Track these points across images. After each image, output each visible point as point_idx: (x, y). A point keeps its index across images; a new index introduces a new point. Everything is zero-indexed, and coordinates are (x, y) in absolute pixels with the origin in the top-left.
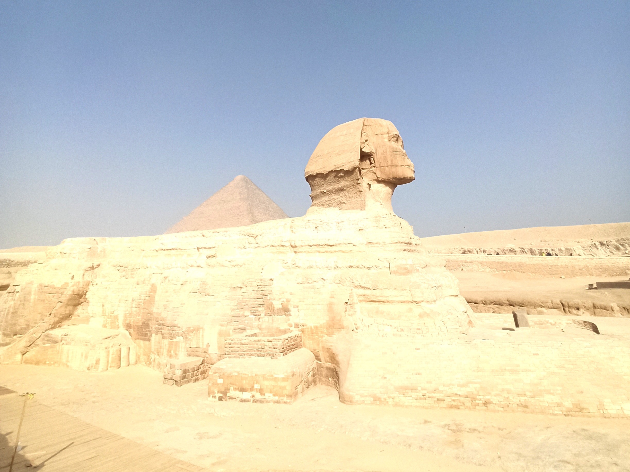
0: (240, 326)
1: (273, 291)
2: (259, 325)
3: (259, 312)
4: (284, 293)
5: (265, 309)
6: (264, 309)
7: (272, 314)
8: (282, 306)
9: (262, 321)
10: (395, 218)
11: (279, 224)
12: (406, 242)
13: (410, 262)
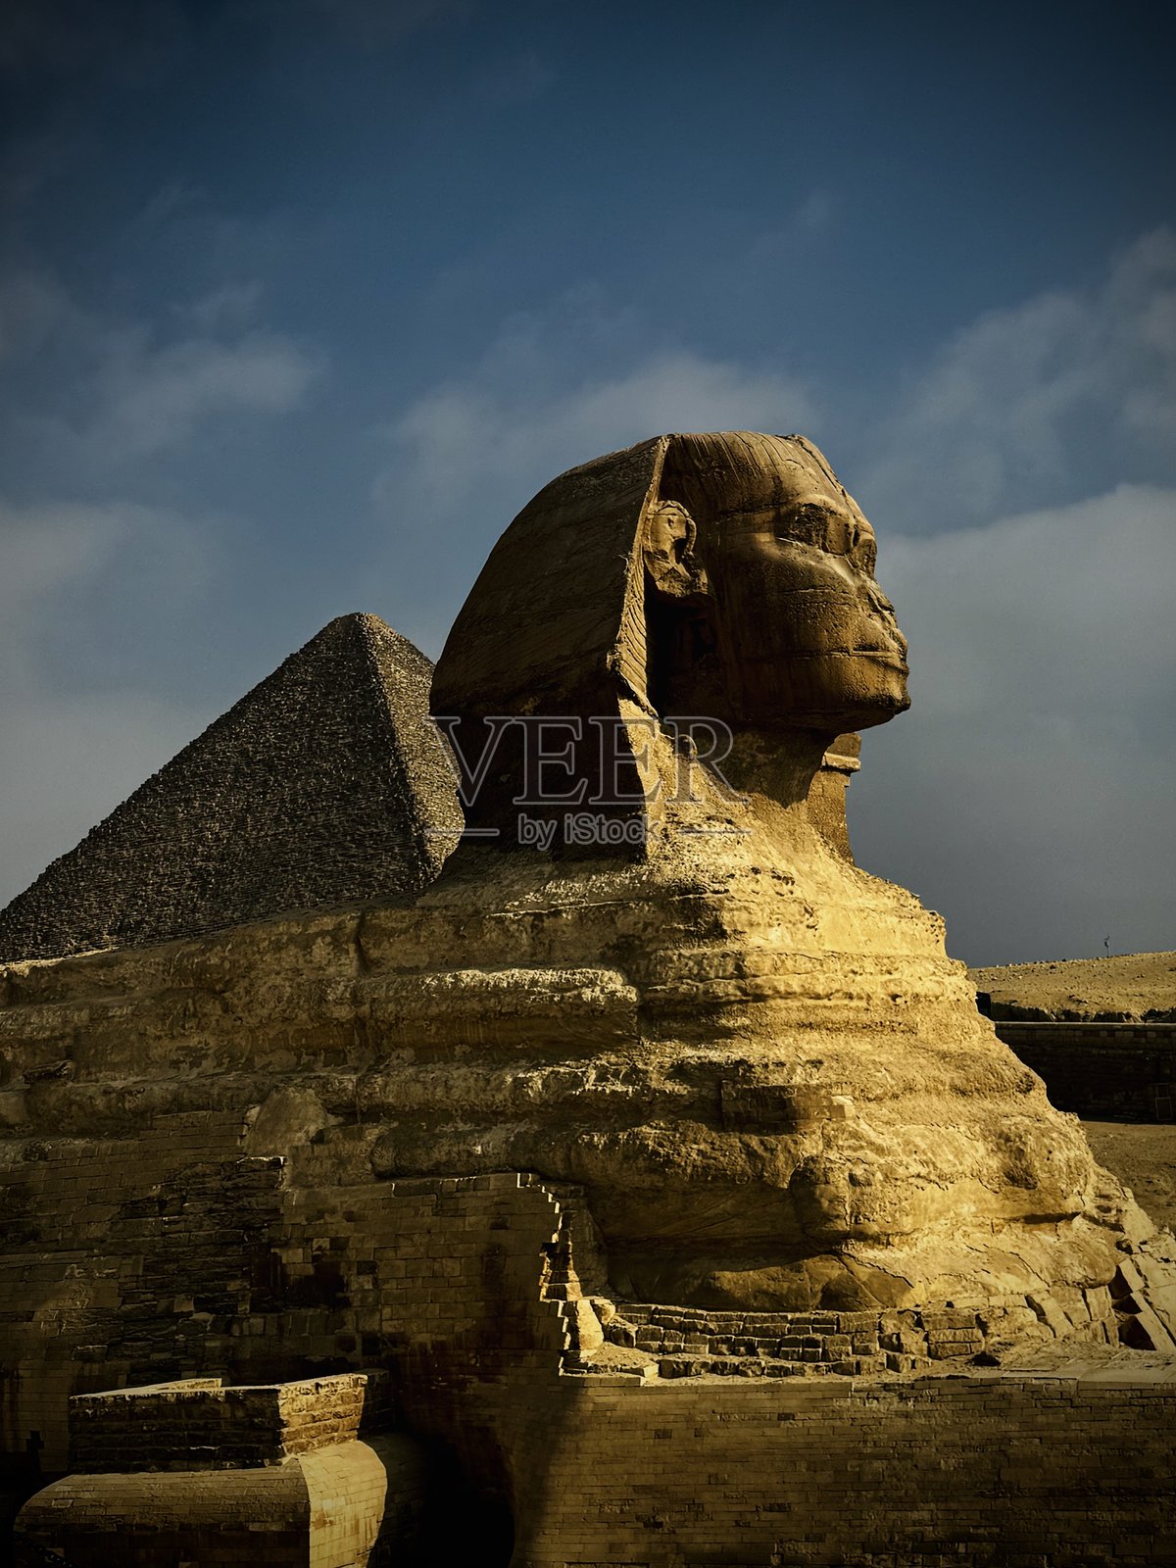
0: (156, 1356)
1: (282, 1211)
2: (226, 1349)
3: (230, 1296)
4: (322, 1217)
5: (252, 1285)
6: (246, 1284)
7: (278, 1303)
8: (316, 1268)
9: (242, 1331)
10: (785, 888)
11: (312, 930)
12: (820, 989)
13: (805, 1078)
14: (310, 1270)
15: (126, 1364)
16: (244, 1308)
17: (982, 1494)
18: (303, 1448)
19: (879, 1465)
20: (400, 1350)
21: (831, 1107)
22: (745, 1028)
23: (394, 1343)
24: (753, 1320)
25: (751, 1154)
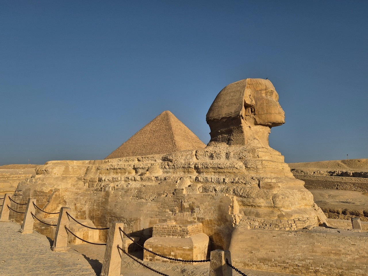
0: (163, 218)
1: (184, 197)
2: (175, 218)
3: (175, 210)
4: (190, 198)
5: (179, 208)
7: (183, 211)
9: (177, 215)
11: (188, 153)
13: (274, 181)
14: (189, 207)
16: (177, 212)
17: (310, 252)
18: (191, 235)
19: (291, 246)
20: (204, 220)
21: (278, 186)
22: (262, 172)
23: (203, 219)
24: (266, 220)
25: (265, 193)
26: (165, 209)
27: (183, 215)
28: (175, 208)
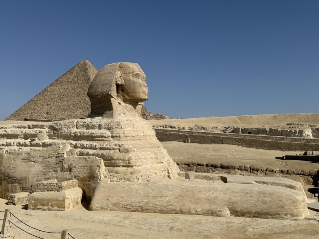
1: (64, 159)
2: (56, 176)
3: (57, 170)
4: (69, 161)
5: (60, 168)
7: (64, 171)
9: (58, 174)
10: (131, 122)
11: (70, 123)
12: (134, 135)
13: (130, 147)
14: (67, 167)
15: (43, 177)
16: (59, 171)
17: (145, 196)
18: (65, 190)
21: (133, 150)
22: (124, 140)
23: (78, 177)
24: (122, 175)
25: (123, 156)
26: (49, 169)
27: (64, 174)
28: (57, 168)
